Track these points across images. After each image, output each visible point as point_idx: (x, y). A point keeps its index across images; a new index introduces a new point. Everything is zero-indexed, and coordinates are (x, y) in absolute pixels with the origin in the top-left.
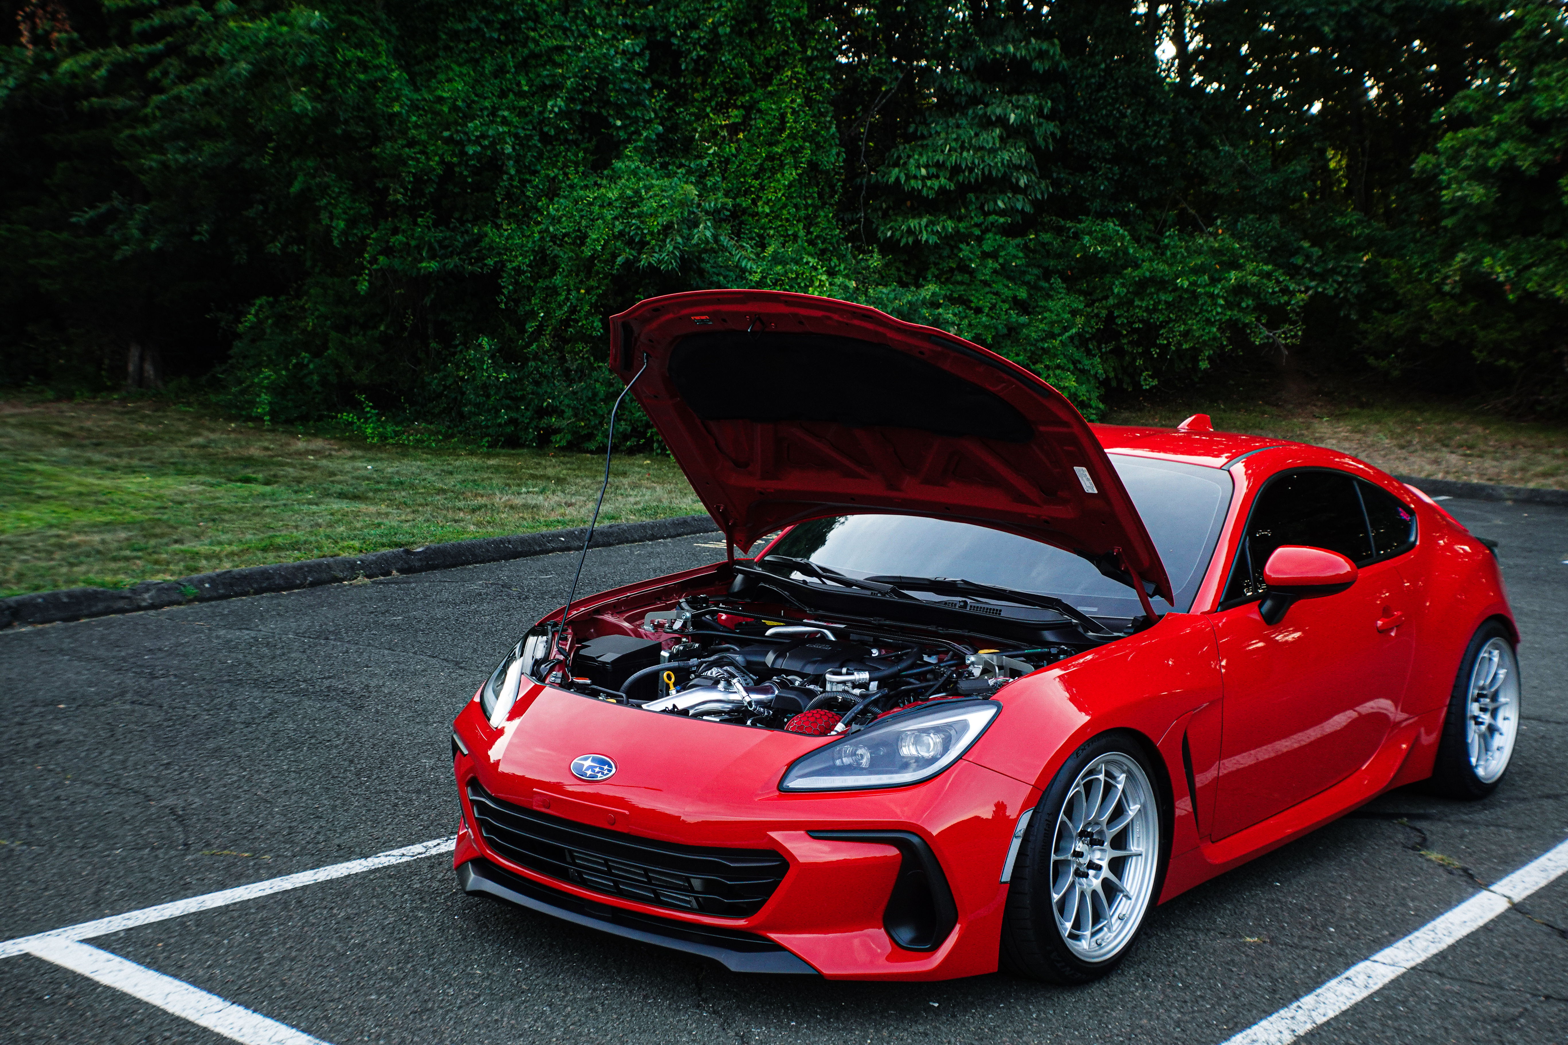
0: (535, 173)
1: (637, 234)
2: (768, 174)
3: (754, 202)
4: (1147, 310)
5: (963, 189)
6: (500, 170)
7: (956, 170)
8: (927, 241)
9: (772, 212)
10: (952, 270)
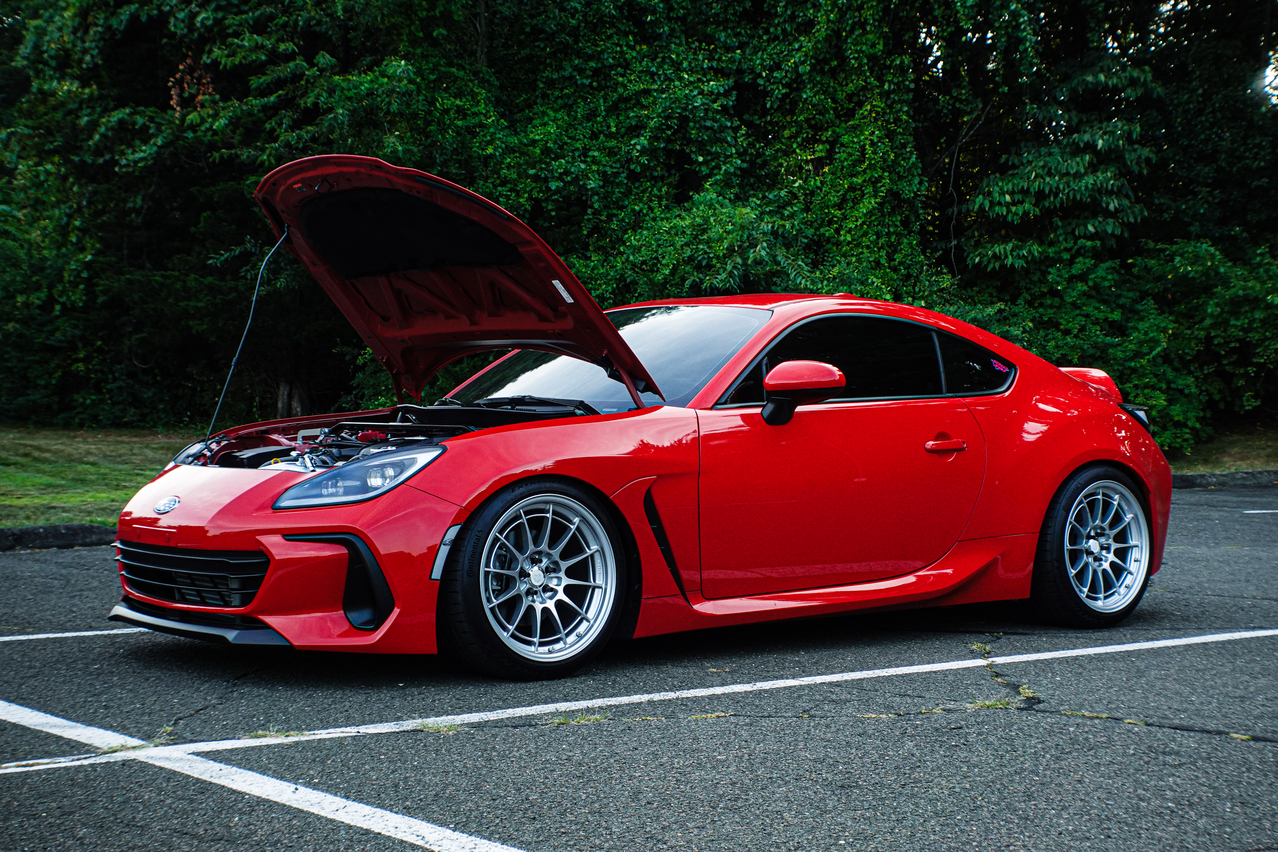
0: (622, 208)
1: (704, 258)
2: (850, 204)
3: (837, 231)
4: (1243, 329)
5: (1048, 213)
6: (584, 205)
7: (1040, 196)
8: (1012, 264)
9: (853, 240)
10: (1043, 295)
